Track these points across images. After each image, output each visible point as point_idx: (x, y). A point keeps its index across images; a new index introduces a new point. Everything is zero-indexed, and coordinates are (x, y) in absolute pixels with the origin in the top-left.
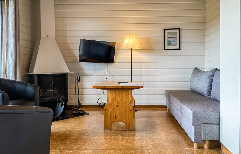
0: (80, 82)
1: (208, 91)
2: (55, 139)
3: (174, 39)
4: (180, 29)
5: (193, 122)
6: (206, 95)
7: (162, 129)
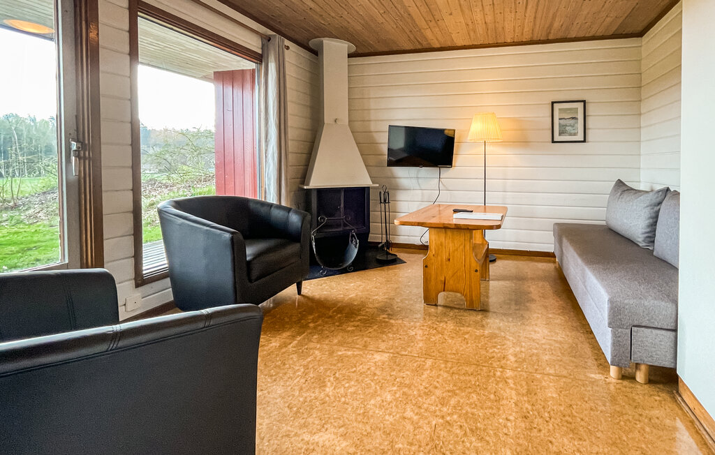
0: (389, 202)
1: (646, 235)
2: (331, 317)
3: (572, 122)
4: (584, 102)
5: (609, 319)
6: (640, 245)
7: (540, 312)
